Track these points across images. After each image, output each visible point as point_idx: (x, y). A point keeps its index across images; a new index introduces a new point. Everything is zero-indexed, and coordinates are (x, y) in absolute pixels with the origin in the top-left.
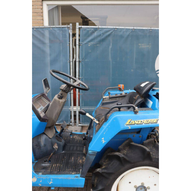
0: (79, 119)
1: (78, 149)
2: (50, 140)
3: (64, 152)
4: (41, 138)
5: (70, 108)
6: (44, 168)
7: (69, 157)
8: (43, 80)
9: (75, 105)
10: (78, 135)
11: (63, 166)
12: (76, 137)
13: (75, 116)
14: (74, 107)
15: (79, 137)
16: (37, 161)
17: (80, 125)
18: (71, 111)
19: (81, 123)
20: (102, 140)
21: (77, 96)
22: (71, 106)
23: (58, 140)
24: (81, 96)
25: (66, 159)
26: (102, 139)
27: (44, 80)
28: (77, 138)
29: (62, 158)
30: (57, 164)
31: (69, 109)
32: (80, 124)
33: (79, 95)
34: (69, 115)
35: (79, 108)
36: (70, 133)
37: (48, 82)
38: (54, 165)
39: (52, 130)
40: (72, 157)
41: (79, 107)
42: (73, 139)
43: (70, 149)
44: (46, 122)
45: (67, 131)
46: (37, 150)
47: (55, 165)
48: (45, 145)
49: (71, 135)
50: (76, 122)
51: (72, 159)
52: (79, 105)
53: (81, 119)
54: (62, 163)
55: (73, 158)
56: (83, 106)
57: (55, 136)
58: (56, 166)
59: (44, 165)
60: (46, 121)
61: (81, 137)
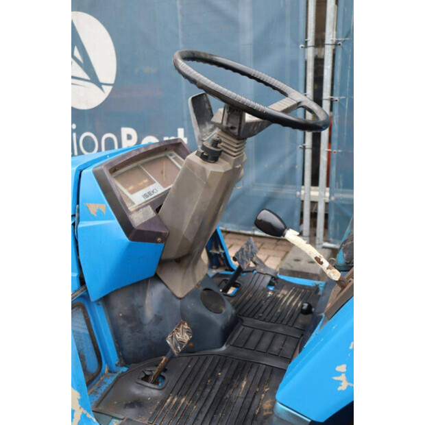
0: (326, 226)
1: (276, 348)
2: (178, 302)
3: (224, 348)
4: (148, 295)
5: (300, 191)
6: (137, 403)
7: (234, 376)
8: (190, 99)
9: (315, 182)
10: (295, 291)
11: (200, 412)
12: (284, 296)
13: (314, 216)
14: (313, 188)
15: (296, 296)
16: (125, 369)
17: (327, 244)
18: (303, 201)
19: (331, 239)
20: (339, 374)
21: (323, 158)
22: (303, 184)
23: (208, 307)
24: (334, 156)
25: (219, 383)
26: (339, 369)
27: (193, 99)
28: (286, 302)
29: (209, 375)
30: (181, 396)
31: (298, 193)
32: (329, 242)
33: (329, 154)
34: (297, 214)
35: (327, 194)
36: (268, 279)
37: (210, 106)
38: (168, 401)
39: (190, 268)
40: (241, 380)
41: (328, 189)
42: (275, 301)
43: (247, 341)
44: (157, 242)
45: (262, 270)
46: (127, 334)
47: (175, 399)
48: (158, 319)
49: (271, 284)
50: (315, 235)
51: (238, 386)
52: (328, 185)
53: (331, 227)
54: (199, 399)
55: (244, 384)
56: (339, 187)
57: (201, 288)
58: (178, 403)
59: (136, 391)
60: (159, 239)
61: (301, 299)
